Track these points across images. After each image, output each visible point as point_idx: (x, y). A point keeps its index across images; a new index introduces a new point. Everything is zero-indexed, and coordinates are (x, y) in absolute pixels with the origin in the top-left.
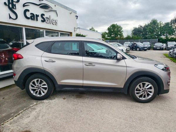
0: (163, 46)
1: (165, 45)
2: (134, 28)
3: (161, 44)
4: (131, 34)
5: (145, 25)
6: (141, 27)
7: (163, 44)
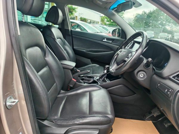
0: (168, 36)
1: (170, 36)
2: (137, 14)
3: (167, 34)
4: (133, 21)
5: (149, 11)
6: (145, 13)
7: (169, 35)
